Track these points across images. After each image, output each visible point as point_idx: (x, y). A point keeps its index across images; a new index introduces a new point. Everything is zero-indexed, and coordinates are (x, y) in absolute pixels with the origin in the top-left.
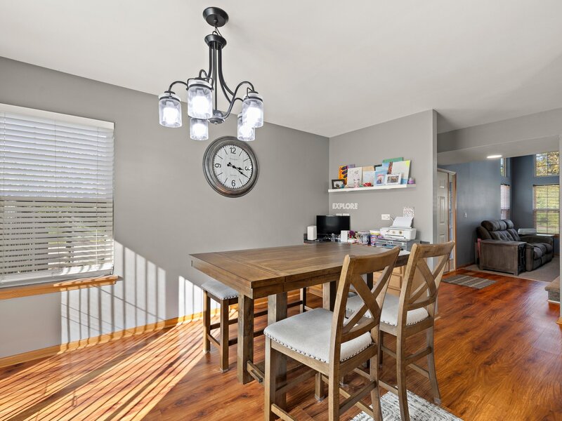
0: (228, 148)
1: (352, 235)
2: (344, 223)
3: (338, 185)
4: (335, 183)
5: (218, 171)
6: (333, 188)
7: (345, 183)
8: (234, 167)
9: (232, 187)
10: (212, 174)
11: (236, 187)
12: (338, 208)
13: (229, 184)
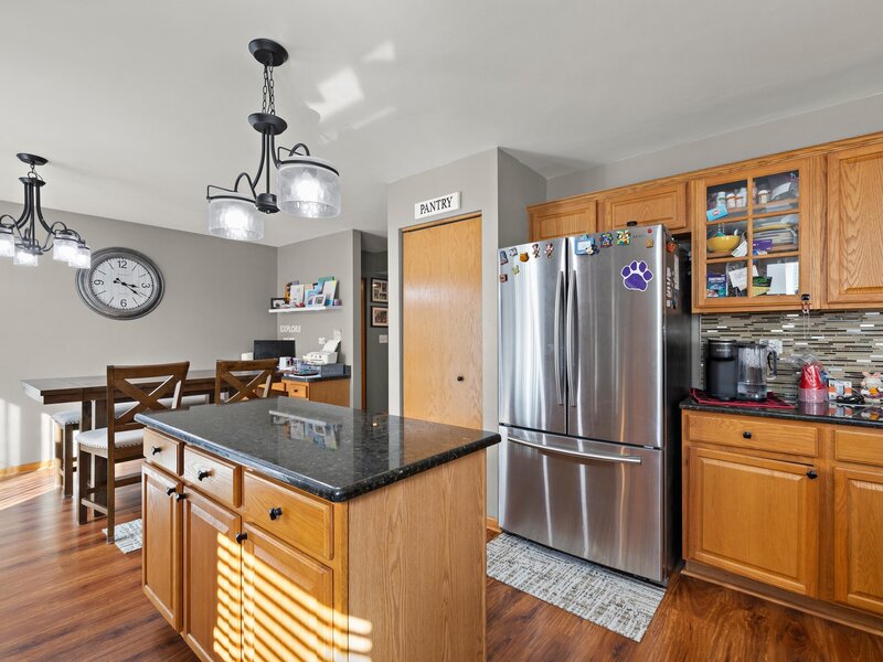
0: (114, 262)
1: (291, 363)
2: (288, 348)
3: (278, 306)
4: (275, 302)
5: (98, 289)
6: (273, 308)
7: (287, 302)
8: (124, 284)
9: (120, 307)
10: (89, 292)
11: (128, 307)
12: (286, 331)
13: (116, 304)
